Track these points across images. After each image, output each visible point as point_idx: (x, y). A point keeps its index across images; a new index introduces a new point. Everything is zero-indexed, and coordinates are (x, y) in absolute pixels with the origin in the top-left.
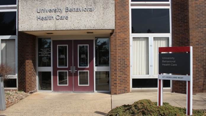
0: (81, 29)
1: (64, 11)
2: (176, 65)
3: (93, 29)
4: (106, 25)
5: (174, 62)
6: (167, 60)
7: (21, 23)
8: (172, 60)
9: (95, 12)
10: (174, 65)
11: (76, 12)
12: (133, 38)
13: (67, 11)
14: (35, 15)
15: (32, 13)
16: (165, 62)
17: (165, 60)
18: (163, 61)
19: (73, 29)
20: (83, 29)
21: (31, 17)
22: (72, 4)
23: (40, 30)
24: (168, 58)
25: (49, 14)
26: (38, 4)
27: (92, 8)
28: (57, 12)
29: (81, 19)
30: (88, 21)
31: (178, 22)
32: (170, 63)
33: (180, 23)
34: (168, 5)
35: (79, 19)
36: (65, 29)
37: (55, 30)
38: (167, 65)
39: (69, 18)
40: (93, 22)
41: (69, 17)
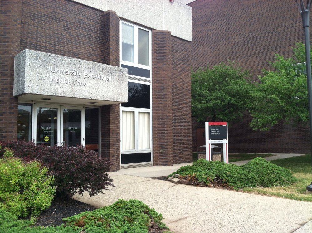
0: (98, 99)
1: (82, 77)
2: (219, 134)
3: (110, 100)
4: (121, 98)
5: (218, 132)
6: (214, 130)
7: (28, 82)
8: (217, 130)
9: (112, 82)
10: (218, 134)
11: (94, 79)
12: (122, 111)
13: (86, 76)
14: (48, 74)
15: (45, 72)
16: (212, 132)
17: (212, 130)
18: (211, 131)
19: (91, 98)
20: (101, 99)
21: (42, 76)
22: (90, 69)
23: (54, 95)
24: (215, 129)
25: (64, 76)
26: (51, 62)
27: (109, 78)
28: (74, 76)
29: (99, 88)
30: (106, 91)
31: (158, 99)
32: (216, 133)
33: (160, 100)
34: (149, 81)
35: (97, 87)
36: (82, 97)
37: (71, 96)
38: (213, 134)
39: (87, 85)
40: (110, 92)
41: (87, 83)
